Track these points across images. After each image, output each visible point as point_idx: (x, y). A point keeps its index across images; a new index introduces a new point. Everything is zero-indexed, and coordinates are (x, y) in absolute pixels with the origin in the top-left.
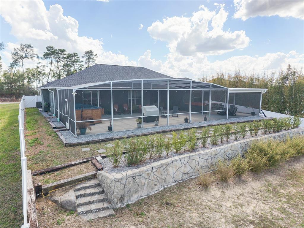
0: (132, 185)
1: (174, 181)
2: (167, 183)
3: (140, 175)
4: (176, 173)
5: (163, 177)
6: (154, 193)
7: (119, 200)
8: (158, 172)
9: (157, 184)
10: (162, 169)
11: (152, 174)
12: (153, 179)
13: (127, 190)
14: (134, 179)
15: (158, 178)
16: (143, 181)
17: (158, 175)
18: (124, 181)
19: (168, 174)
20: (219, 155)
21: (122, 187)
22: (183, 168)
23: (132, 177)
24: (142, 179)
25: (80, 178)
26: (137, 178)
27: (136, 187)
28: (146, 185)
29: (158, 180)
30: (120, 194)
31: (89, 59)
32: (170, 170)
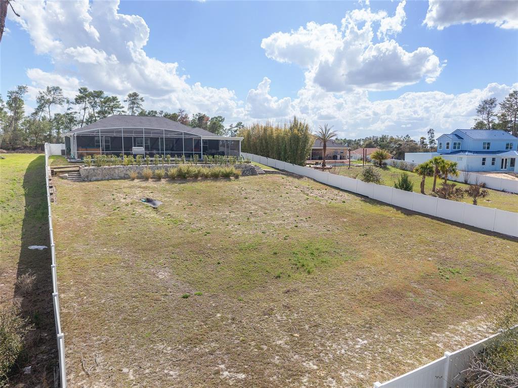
1: (118, 177)
2: (114, 177)
4: (120, 173)
5: (112, 173)
6: (105, 179)
9: (108, 175)
10: (111, 170)
11: (104, 170)
17: (108, 171)
24: (98, 171)
27: (95, 174)
28: (101, 174)
31: (133, 103)
32: (116, 171)
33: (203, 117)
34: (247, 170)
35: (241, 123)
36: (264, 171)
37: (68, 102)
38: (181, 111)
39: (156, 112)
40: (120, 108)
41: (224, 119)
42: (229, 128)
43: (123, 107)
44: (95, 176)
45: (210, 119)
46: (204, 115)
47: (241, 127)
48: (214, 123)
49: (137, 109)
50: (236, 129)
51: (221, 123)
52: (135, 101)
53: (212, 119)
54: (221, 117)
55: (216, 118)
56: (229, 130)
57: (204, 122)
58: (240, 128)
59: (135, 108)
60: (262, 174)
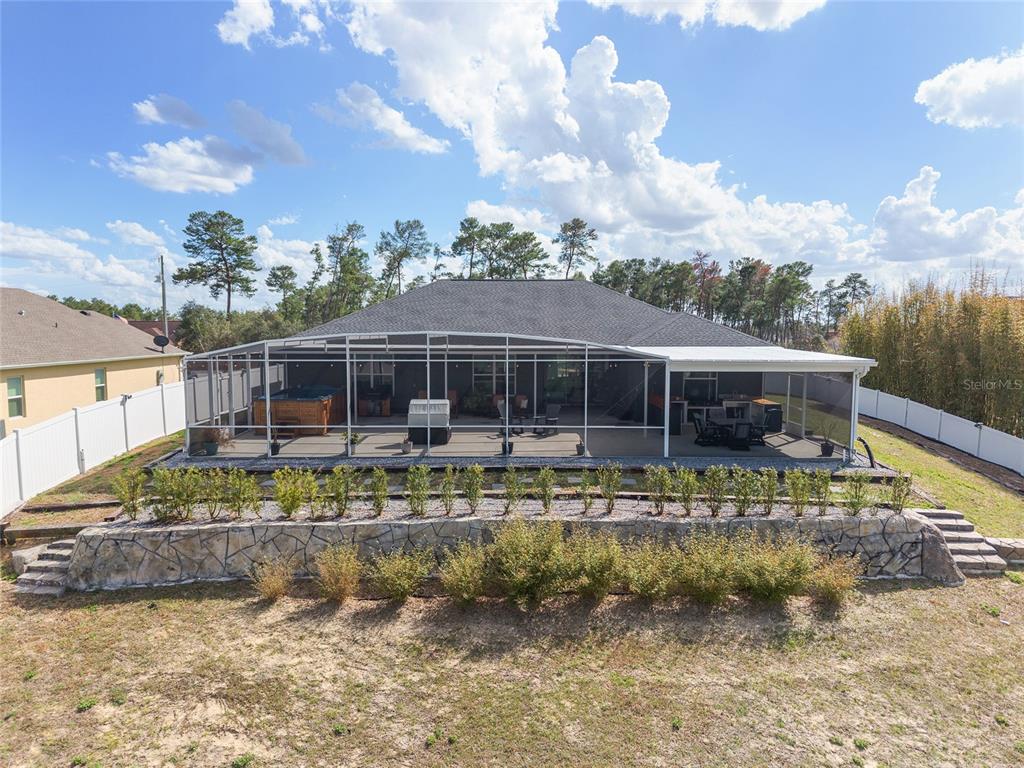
0: (112, 554)
1: (226, 573)
2: (204, 573)
3: (133, 540)
4: (233, 557)
5: (198, 557)
6: (164, 585)
7: (82, 576)
8: (185, 545)
9: (178, 568)
10: (196, 541)
11: (165, 545)
12: (166, 554)
13: (98, 561)
14: (117, 544)
15: (182, 558)
16: (140, 553)
17: (181, 549)
18: (95, 544)
19: (212, 554)
20: (383, 539)
21: (90, 552)
22: (254, 550)
23: (115, 540)
24: (135, 548)
25: (70, 528)
26: (124, 543)
27: (121, 560)
28: (145, 563)
29: (179, 559)
30: (84, 565)
31: (573, 245)
32: (219, 547)
33: (753, 267)
34: (893, 553)
35: (860, 276)
36: (999, 550)
37: (437, 252)
38: (701, 257)
39: (642, 263)
40: (540, 259)
41: (811, 268)
42: (824, 289)
43: (545, 256)
44: (120, 570)
45: (773, 271)
46: (759, 261)
47: (858, 285)
48: (784, 281)
49: (581, 258)
50: (844, 290)
51: (801, 278)
52: (576, 240)
53: (778, 269)
54: (802, 264)
55: (790, 267)
56: (824, 293)
57: (756, 278)
58: (854, 289)
59: (574, 257)
60: (987, 572)
